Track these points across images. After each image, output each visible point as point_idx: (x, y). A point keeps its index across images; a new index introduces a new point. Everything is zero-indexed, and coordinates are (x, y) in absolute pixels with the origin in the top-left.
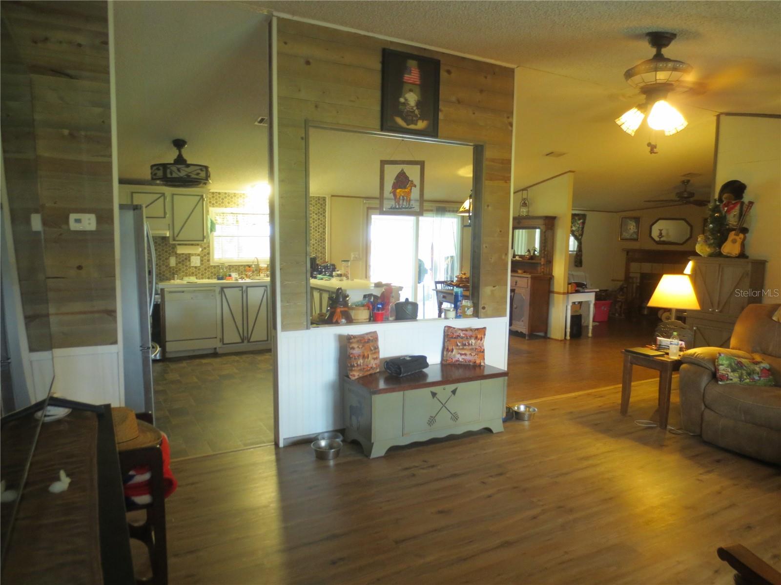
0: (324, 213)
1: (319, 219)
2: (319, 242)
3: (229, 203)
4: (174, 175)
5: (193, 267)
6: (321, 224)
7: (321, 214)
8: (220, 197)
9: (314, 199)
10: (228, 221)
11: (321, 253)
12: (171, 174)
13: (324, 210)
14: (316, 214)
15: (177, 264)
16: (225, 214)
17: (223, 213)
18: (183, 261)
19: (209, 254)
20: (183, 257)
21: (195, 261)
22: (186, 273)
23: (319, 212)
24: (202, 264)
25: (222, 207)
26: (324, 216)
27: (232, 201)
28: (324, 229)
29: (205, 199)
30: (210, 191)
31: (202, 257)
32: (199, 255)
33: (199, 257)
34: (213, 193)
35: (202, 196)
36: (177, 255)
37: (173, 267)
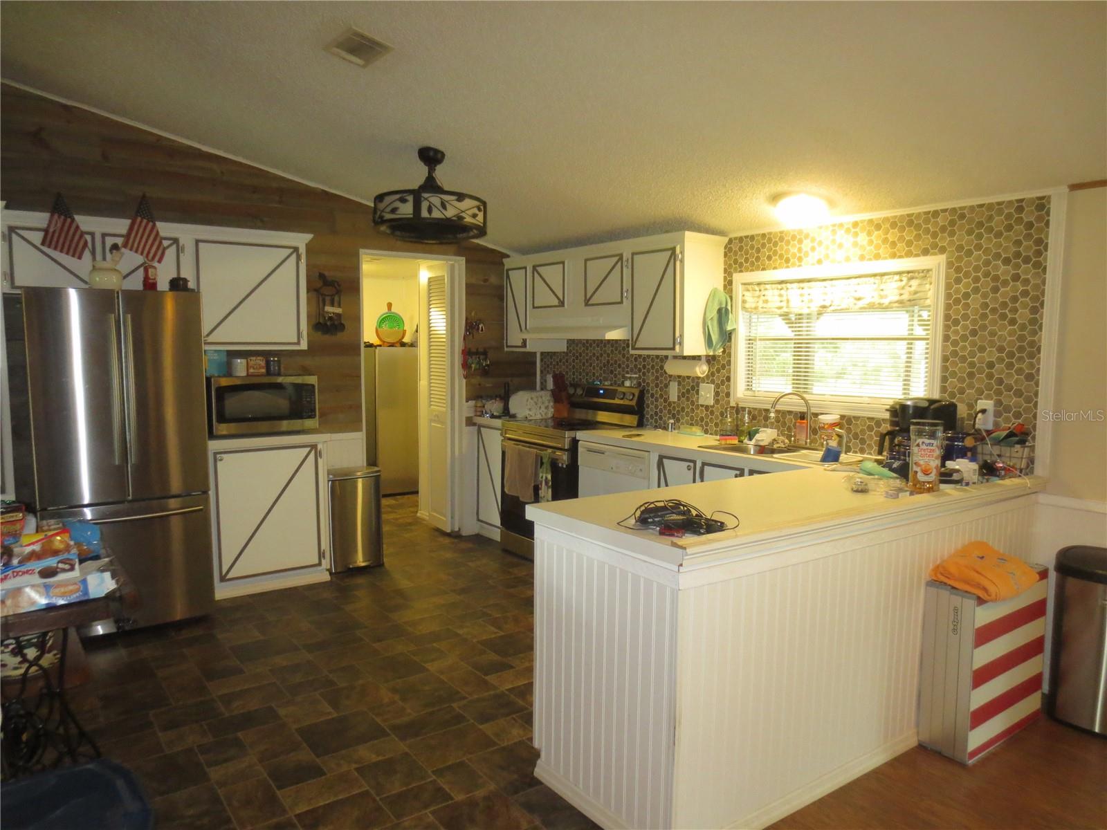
0: (1039, 253)
1: (1016, 278)
2: (1011, 355)
3: (769, 258)
4: (436, 214)
5: (702, 406)
6: (1025, 293)
7: (1027, 260)
8: (752, 247)
9: (1000, 212)
10: (766, 302)
11: (1019, 393)
12: (430, 211)
13: (1041, 245)
14: (1007, 261)
15: (679, 398)
16: (762, 287)
17: (759, 284)
18: (688, 391)
19: (728, 379)
20: (689, 383)
21: (707, 395)
22: (692, 418)
23: (1017, 255)
24: (717, 401)
25: (758, 269)
26: (1041, 267)
27: (775, 253)
28: (1037, 308)
29: (680, 256)
30: (733, 235)
31: (718, 386)
32: (713, 382)
33: (713, 386)
34: (741, 239)
35: (673, 250)
36: (680, 379)
37: (674, 403)
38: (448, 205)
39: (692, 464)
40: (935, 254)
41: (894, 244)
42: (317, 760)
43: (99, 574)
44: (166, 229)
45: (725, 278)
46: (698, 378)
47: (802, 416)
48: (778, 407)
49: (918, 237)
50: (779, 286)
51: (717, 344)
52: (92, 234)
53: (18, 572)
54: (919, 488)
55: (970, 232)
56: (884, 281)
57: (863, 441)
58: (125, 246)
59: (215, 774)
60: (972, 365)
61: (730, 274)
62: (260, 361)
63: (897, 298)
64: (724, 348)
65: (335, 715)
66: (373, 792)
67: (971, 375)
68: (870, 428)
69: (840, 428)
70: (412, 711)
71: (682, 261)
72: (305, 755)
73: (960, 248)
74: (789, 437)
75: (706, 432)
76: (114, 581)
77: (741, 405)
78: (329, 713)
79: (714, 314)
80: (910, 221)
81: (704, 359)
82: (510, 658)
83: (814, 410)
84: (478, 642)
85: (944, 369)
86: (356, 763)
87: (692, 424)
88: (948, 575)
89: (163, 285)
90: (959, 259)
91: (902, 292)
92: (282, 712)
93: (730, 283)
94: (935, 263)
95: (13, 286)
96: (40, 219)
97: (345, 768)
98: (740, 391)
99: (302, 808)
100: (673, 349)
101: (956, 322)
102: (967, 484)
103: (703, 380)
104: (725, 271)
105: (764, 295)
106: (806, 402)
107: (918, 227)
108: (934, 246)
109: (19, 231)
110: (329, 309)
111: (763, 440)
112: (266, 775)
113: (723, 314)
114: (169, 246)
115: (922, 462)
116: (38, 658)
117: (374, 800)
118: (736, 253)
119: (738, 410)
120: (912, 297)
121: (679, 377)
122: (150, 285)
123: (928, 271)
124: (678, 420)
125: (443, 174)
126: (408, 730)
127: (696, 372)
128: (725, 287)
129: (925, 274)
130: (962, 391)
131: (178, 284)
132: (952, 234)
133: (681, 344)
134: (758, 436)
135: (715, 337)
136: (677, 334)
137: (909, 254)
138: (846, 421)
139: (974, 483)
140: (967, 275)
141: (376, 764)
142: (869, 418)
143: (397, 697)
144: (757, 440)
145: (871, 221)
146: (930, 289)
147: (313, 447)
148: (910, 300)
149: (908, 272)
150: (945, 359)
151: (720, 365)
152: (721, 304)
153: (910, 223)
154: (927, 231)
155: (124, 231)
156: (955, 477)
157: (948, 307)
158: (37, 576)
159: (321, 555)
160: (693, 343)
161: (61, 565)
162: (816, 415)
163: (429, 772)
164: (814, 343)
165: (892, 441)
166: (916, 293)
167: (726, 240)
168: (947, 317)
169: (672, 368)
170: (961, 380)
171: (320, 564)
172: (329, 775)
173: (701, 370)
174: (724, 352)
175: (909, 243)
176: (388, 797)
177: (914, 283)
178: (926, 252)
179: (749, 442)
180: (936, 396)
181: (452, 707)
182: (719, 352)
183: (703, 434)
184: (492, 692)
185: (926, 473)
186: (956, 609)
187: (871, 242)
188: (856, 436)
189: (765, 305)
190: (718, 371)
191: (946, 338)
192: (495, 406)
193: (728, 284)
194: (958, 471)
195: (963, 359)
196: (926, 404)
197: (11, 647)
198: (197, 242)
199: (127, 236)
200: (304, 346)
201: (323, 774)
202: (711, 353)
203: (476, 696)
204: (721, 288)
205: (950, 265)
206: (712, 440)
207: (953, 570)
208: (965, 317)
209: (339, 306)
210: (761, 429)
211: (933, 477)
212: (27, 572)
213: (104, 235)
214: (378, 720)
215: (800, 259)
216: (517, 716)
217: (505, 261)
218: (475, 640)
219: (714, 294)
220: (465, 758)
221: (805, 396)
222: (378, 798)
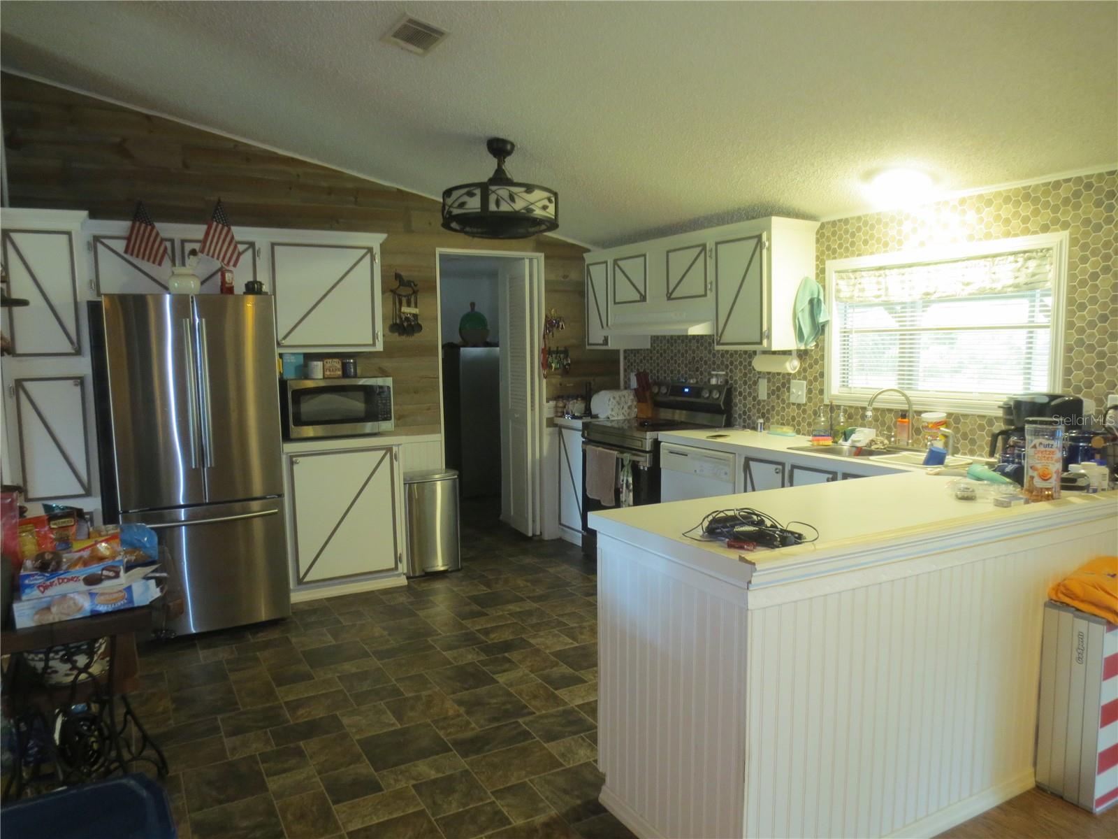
3: (866, 242)
4: (505, 207)
5: (794, 404)
8: (846, 232)
10: (863, 290)
12: (498, 203)
15: (769, 396)
16: (858, 274)
17: (854, 271)
18: (778, 389)
19: (822, 375)
20: (779, 380)
21: (798, 392)
22: (783, 418)
24: (810, 399)
25: (853, 254)
27: (872, 237)
29: (767, 244)
30: (825, 220)
31: (810, 383)
32: (805, 378)
33: (805, 382)
34: (834, 223)
35: (759, 237)
36: (770, 376)
37: (764, 401)
38: (515, 197)
39: (780, 467)
40: (1057, 230)
41: (1007, 221)
42: (376, 774)
43: (144, 581)
44: (241, 233)
45: (817, 265)
46: (789, 374)
47: (904, 415)
48: (876, 405)
49: (1036, 213)
50: (877, 273)
51: (808, 337)
52: (172, 241)
53: (63, 579)
54: (1037, 495)
55: (1098, 204)
56: (996, 263)
57: (973, 442)
58: (202, 251)
59: (273, 784)
60: (1102, 355)
61: (823, 262)
62: (337, 364)
63: (1011, 282)
64: (817, 343)
65: (399, 726)
66: (428, 812)
67: (1100, 367)
68: (981, 428)
69: (947, 427)
70: (477, 725)
71: (769, 249)
72: (365, 769)
73: (1087, 222)
74: (889, 437)
75: (798, 432)
76: (158, 589)
77: (835, 403)
78: (393, 725)
79: (805, 305)
80: (1027, 195)
81: (794, 354)
82: (582, 672)
83: (915, 408)
84: (550, 653)
85: (1068, 360)
86: (414, 779)
87: (783, 424)
88: (1070, 594)
89: (239, 288)
90: (1086, 234)
91: (1017, 274)
92: (345, 721)
93: (823, 271)
94: (1058, 239)
95: (99, 294)
96: (120, 227)
97: (403, 784)
98: (835, 388)
99: (356, 825)
100: (761, 343)
101: (1082, 307)
102: (1095, 491)
103: (794, 376)
104: (818, 258)
105: (860, 284)
106: (907, 398)
107: (1036, 201)
108: (1055, 221)
109: (105, 241)
110: (405, 309)
111: (859, 441)
112: (323, 788)
113: (814, 305)
114: (246, 250)
115: (1039, 466)
116: (88, 666)
117: (430, 822)
118: (828, 239)
119: (832, 408)
120: (1028, 280)
121: (769, 373)
122: (227, 289)
123: (1048, 250)
124: (768, 420)
126: (470, 746)
127: (786, 369)
128: (817, 275)
129: (1044, 253)
130: (1089, 385)
131: (253, 288)
132: (1077, 206)
133: (769, 337)
134: (854, 437)
135: (807, 330)
136: (765, 328)
137: (1026, 231)
138: (953, 420)
139: (1103, 490)
140: (1094, 253)
141: (434, 782)
142: (979, 416)
143: (462, 710)
144: (853, 441)
145: (980, 197)
146: (1050, 271)
147: (389, 449)
148: (1026, 284)
149: (1025, 252)
150: (1069, 349)
151: (812, 359)
152: (812, 294)
153: (1027, 197)
154: (1046, 205)
155: (201, 236)
156: (1081, 482)
157: (1072, 290)
158: (82, 583)
159: (398, 559)
160: (782, 336)
161: (105, 573)
162: (919, 413)
163: (489, 792)
164: (919, 334)
165: (1006, 441)
166: (1034, 275)
167: (818, 224)
168: (1070, 302)
169: (760, 364)
170: (1089, 372)
171: (396, 568)
172: (386, 791)
173: (792, 366)
174: (817, 346)
175: (1026, 220)
176: (444, 818)
177: (1032, 264)
178: (1045, 229)
179: (844, 443)
180: (1058, 390)
181: (517, 722)
182: (812, 345)
183: (794, 434)
184: (561, 708)
185: (1045, 478)
186: (1081, 635)
187: (981, 220)
188: (965, 436)
189: (861, 294)
190: (811, 366)
191: (1070, 325)
192: (577, 406)
193: (821, 273)
194: (1083, 476)
195: (1091, 348)
196: (1046, 400)
197: (61, 653)
198: (273, 245)
199: (204, 242)
200: (379, 347)
201: (381, 790)
202: (803, 348)
203: (544, 712)
204: (812, 276)
205: (1074, 241)
206: (804, 441)
207: (1078, 590)
208: (1093, 300)
209: (416, 306)
210: (858, 429)
211: (1054, 482)
212: (72, 579)
213: (183, 242)
214: (441, 733)
215: (900, 242)
216: (585, 736)
217: (585, 255)
218: (547, 651)
219: (805, 282)
220: (527, 780)
221: (906, 392)
222: (433, 819)
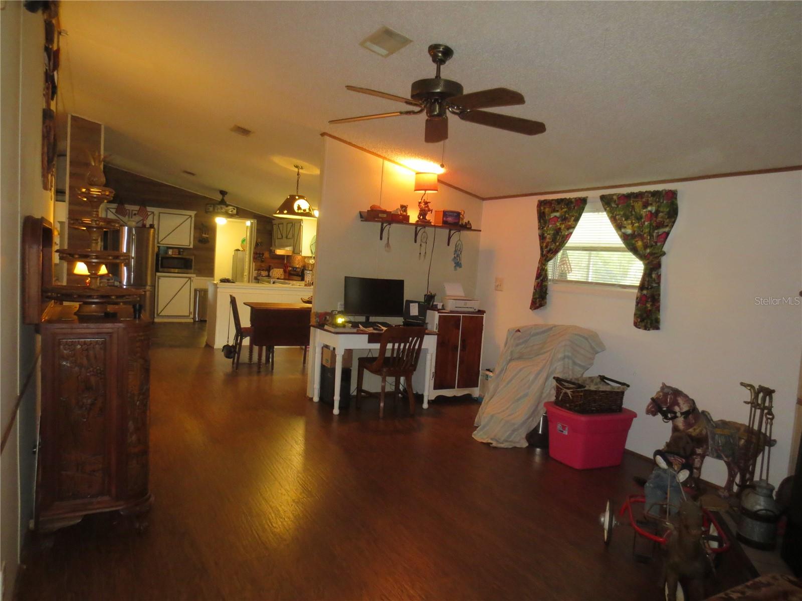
29: (302, 224)
35: (300, 222)
44: (149, 209)
52: (129, 210)
58: (138, 214)
62: (177, 251)
81: (312, 257)
89: (148, 226)
96: (115, 205)
109: (110, 209)
110: (204, 235)
114: (150, 214)
122: (144, 226)
125: (226, 198)
131: (152, 226)
133: (301, 252)
136: (300, 249)
147: (190, 278)
155: (138, 209)
159: (190, 313)
171: (189, 316)
173: (311, 261)
192: (264, 273)
198: (160, 213)
199: (138, 211)
200: (191, 246)
209: (208, 235)
213: (132, 210)
217: (273, 221)
